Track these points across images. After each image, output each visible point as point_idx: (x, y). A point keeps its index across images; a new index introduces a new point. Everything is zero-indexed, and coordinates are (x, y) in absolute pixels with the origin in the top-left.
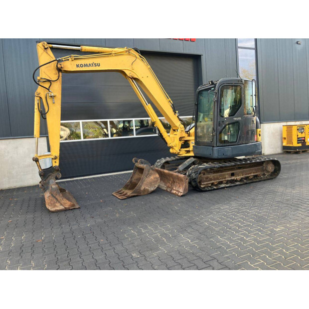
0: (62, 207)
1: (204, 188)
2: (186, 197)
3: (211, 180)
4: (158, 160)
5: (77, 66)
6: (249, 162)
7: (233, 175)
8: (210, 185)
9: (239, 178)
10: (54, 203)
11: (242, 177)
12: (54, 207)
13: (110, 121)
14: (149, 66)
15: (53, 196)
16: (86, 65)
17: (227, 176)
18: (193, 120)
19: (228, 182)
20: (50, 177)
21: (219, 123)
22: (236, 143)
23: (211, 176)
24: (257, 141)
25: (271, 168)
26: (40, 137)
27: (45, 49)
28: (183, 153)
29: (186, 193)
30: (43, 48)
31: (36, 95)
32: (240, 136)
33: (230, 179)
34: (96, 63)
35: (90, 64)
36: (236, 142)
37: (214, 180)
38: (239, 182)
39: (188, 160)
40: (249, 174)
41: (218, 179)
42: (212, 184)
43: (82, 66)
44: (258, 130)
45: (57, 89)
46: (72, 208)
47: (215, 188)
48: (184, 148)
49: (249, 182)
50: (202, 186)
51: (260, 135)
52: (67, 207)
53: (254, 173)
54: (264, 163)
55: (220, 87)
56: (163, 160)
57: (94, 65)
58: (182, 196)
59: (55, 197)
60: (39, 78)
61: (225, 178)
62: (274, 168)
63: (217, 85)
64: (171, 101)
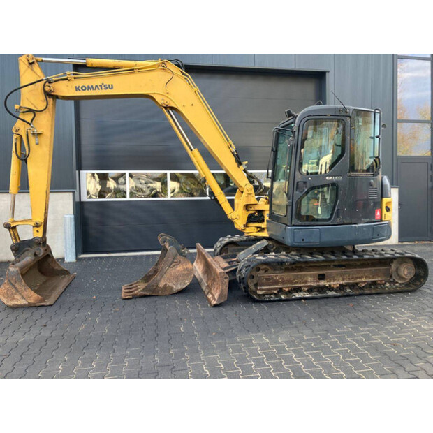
0: (23, 302)
1: (264, 295)
2: (221, 308)
3: (276, 282)
4: (221, 239)
5: (77, 89)
6: (355, 257)
7: (322, 277)
8: (276, 292)
9: (335, 284)
10: (12, 294)
11: (341, 282)
12: (11, 300)
13: (171, 174)
14: (197, 89)
15: (11, 284)
16: (90, 88)
17: (309, 279)
18: (268, 177)
19: (311, 289)
20: (26, 253)
21: (297, 185)
22: (330, 222)
23: (278, 275)
24: (381, 221)
25: (407, 272)
26: (19, 192)
27: (31, 64)
28: (252, 231)
29: (222, 301)
30: (27, 62)
31: (14, 130)
32: (338, 210)
33: (315, 284)
34: (107, 84)
35: (96, 86)
36: (330, 219)
37: (283, 283)
38: (336, 291)
39: (258, 243)
40: (357, 278)
41: (290, 282)
42: (281, 290)
43: (84, 88)
44: (385, 200)
45: (44, 123)
46: (40, 304)
47: (283, 297)
48: (254, 222)
49: (357, 292)
50: (260, 292)
51: (388, 210)
52: (32, 301)
53: (366, 277)
54: (395, 261)
55: (303, 122)
56: (227, 240)
57: (103, 88)
58: (215, 306)
59: (13, 285)
60: (17, 107)
61: (306, 282)
62: (413, 272)
63: (297, 118)
64: (233, 145)
